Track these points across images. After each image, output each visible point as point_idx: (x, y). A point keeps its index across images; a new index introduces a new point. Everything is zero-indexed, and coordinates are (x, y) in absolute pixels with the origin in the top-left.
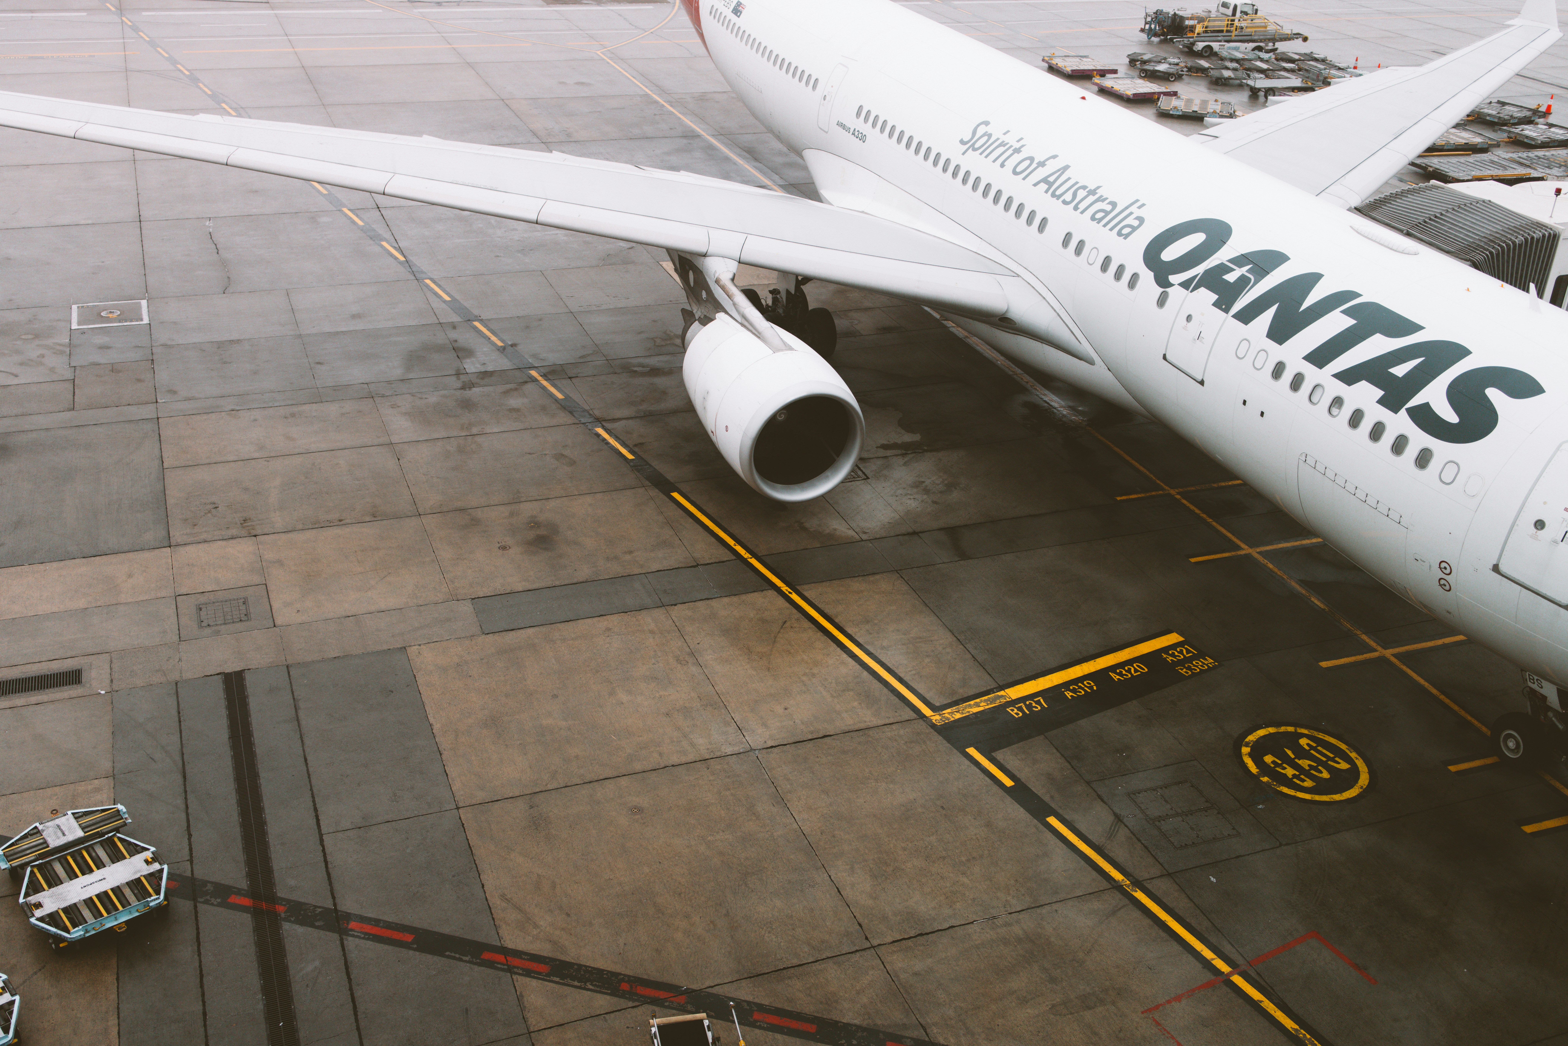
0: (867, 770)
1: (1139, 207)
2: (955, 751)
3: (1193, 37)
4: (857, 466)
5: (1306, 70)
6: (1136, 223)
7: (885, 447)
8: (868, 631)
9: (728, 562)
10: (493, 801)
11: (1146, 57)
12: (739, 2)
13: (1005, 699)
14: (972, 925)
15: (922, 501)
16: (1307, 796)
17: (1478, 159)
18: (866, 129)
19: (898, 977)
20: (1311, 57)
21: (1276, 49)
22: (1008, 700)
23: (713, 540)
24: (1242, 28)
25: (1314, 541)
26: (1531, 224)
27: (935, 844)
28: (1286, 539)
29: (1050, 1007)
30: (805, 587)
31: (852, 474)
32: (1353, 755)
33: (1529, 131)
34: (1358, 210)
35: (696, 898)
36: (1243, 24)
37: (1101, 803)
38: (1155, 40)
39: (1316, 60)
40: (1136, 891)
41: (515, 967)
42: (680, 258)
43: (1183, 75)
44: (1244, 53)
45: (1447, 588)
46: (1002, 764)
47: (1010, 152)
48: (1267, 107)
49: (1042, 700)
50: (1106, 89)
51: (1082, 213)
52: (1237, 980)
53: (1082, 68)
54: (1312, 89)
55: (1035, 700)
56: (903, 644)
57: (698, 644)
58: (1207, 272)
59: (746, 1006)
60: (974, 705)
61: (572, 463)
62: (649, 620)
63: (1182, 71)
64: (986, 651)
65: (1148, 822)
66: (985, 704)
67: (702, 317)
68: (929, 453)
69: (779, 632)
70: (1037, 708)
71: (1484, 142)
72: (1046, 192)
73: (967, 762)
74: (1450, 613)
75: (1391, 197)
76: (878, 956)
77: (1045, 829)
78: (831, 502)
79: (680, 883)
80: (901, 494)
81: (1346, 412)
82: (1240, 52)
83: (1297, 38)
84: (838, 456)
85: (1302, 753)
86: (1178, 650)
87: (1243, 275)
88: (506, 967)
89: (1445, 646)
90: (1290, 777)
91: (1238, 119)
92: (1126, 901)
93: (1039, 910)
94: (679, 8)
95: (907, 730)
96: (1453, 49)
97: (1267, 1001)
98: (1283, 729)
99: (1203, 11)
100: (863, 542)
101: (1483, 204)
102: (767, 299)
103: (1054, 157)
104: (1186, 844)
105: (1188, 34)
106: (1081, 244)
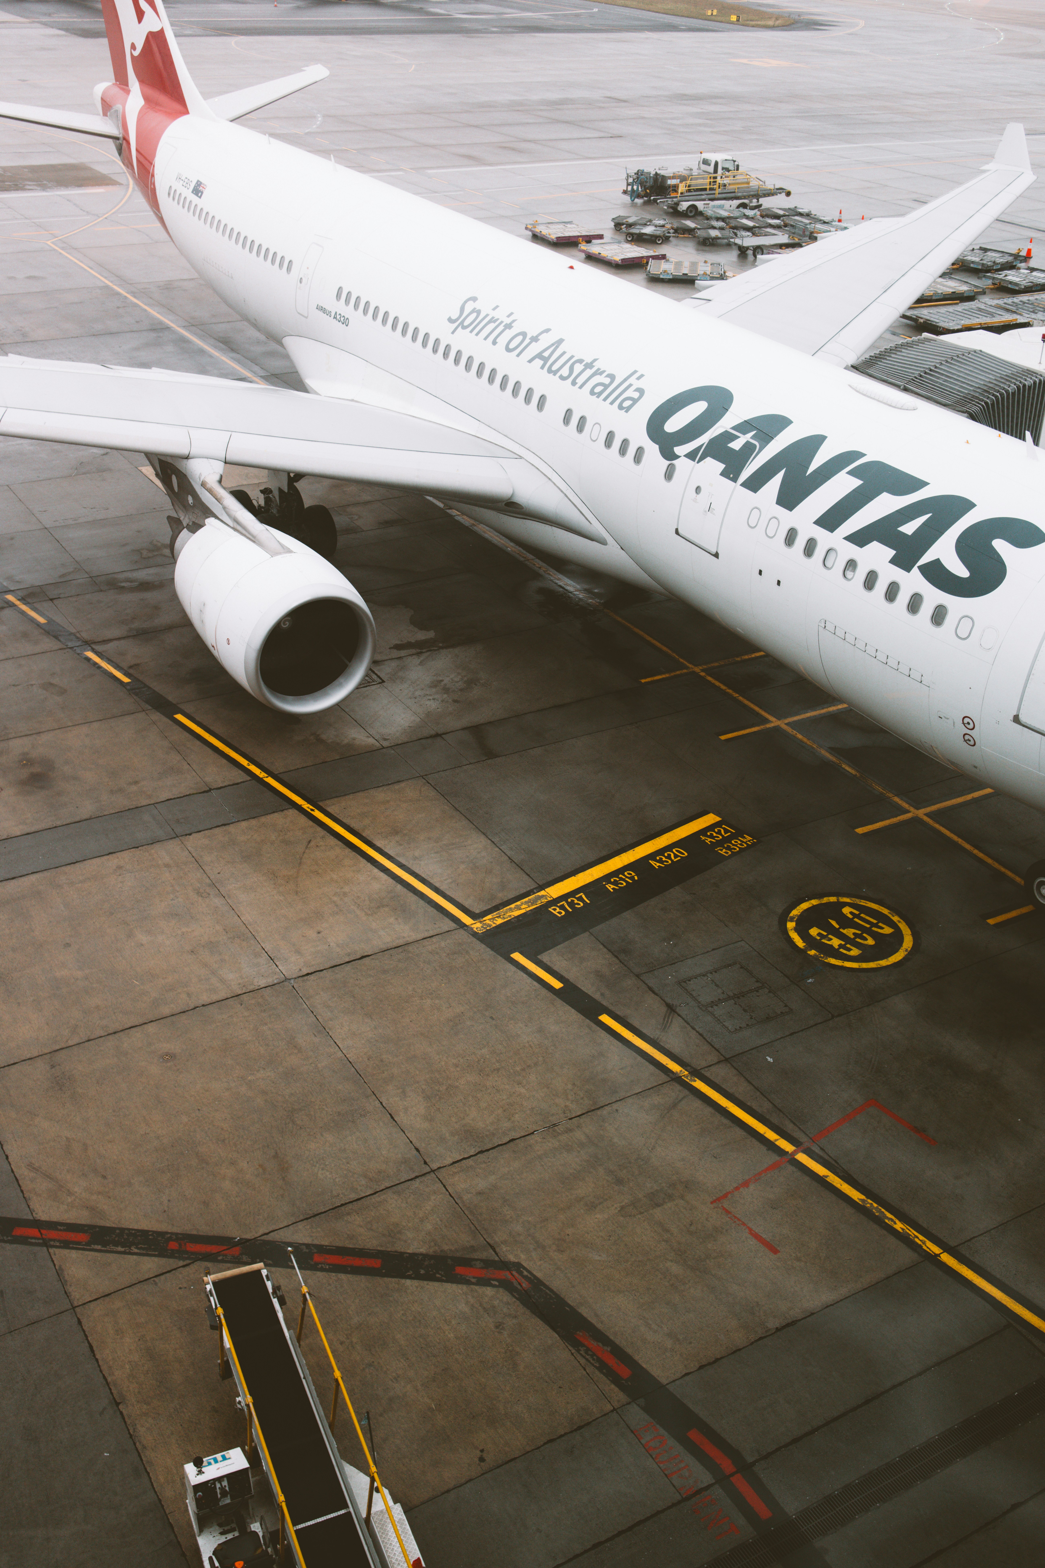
0: (410, 988)
1: (638, 378)
2: (500, 958)
3: (676, 197)
4: (371, 669)
5: (792, 226)
6: (636, 395)
7: (398, 647)
8: (397, 842)
9: (242, 784)
10: (9, 1065)
11: (631, 220)
12: (198, 181)
13: (546, 899)
14: (532, 1136)
15: (442, 701)
16: (855, 965)
17: (966, 308)
18: (348, 311)
19: (460, 1198)
20: (795, 212)
21: (761, 206)
22: (549, 899)
23: (224, 761)
24: (725, 185)
25: (840, 707)
26: (1022, 371)
27: (488, 1056)
28: (813, 707)
29: (619, 1209)
30: (328, 802)
31: (367, 678)
32: (896, 919)
33: (1012, 276)
34: (855, 368)
35: (241, 1143)
36: (726, 181)
37: (653, 995)
38: (639, 201)
39: (801, 214)
40: (695, 1081)
41: (51, 1240)
42: (161, 461)
43: (670, 237)
44: (729, 211)
45: (972, 743)
46: (549, 966)
47: (501, 328)
48: (757, 266)
49: (584, 896)
50: (594, 256)
51: (581, 387)
52: (802, 1158)
53: (567, 234)
54: (798, 245)
55: (577, 896)
56: (435, 853)
57: (219, 873)
58: (712, 441)
59: (305, 1250)
60: (515, 908)
61: (63, 692)
62: (163, 853)
63: (669, 233)
64: (523, 852)
65: (701, 1008)
66: (526, 906)
67: (191, 524)
68: (445, 650)
69: (304, 852)
70: (579, 904)
71: (970, 290)
72: (542, 367)
73: (513, 968)
74: (975, 767)
75: (885, 352)
76: (439, 1179)
77: (598, 1028)
78: (347, 710)
79: (222, 1129)
80: (420, 696)
81: (861, 574)
82: (725, 210)
83: (780, 193)
84: (350, 661)
85: (846, 923)
86: (716, 830)
87: (748, 443)
88: (41, 1241)
89: (974, 800)
90: (837, 947)
91: (729, 280)
92: (687, 1092)
93: (599, 1112)
94: (134, 190)
95: (448, 941)
96: (934, 197)
97: (833, 1175)
98: (825, 900)
99: (684, 169)
100: (384, 750)
101: (975, 354)
102: (259, 500)
103: (547, 331)
104: (740, 1027)
105: (672, 194)
106: (582, 420)
